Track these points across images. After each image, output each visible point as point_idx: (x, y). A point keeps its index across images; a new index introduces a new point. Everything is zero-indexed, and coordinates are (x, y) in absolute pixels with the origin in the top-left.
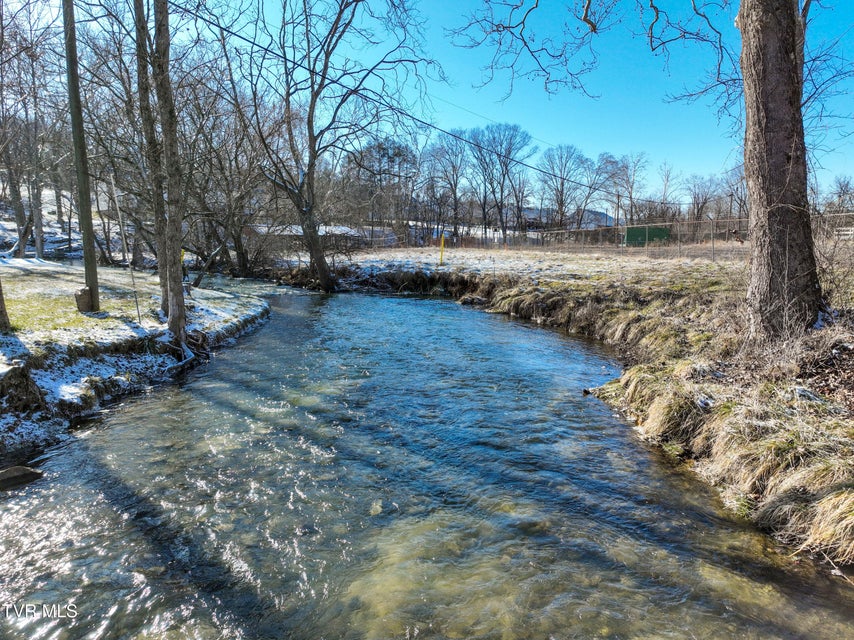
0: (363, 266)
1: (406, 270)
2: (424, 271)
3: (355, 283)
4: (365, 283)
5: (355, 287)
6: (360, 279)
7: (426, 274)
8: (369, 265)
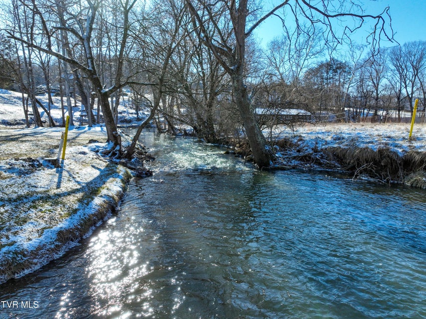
0: (307, 138)
1: (362, 146)
2: (392, 148)
3: (294, 158)
4: (306, 159)
5: (294, 163)
6: (301, 154)
7: (396, 153)
8: (313, 137)
